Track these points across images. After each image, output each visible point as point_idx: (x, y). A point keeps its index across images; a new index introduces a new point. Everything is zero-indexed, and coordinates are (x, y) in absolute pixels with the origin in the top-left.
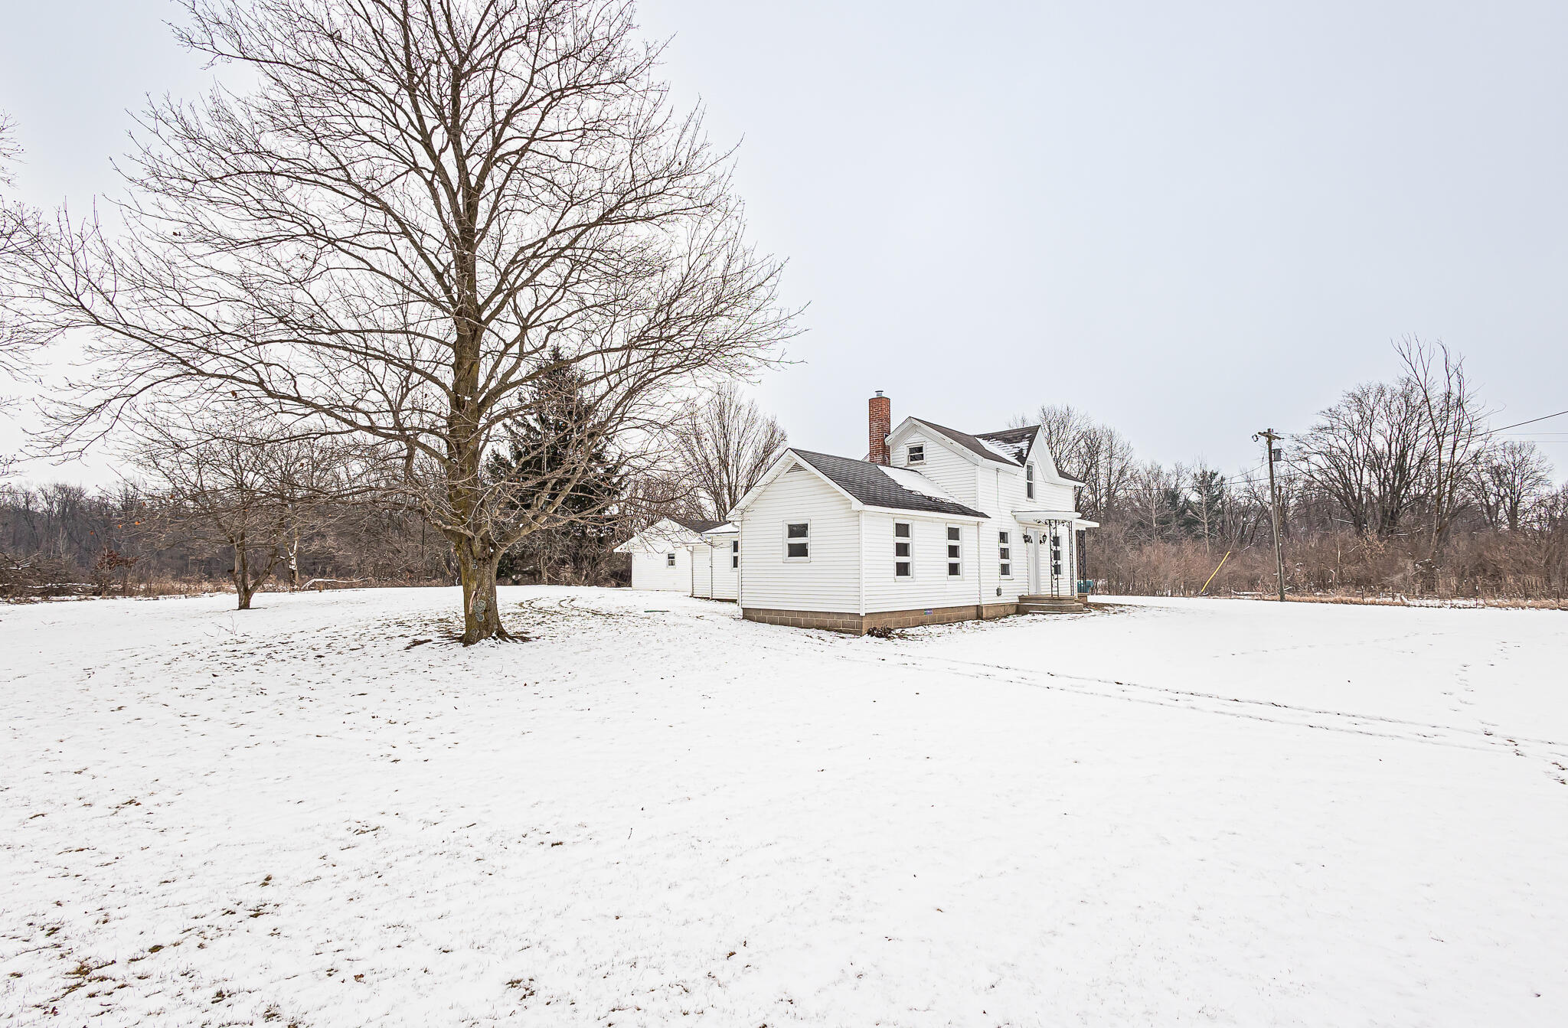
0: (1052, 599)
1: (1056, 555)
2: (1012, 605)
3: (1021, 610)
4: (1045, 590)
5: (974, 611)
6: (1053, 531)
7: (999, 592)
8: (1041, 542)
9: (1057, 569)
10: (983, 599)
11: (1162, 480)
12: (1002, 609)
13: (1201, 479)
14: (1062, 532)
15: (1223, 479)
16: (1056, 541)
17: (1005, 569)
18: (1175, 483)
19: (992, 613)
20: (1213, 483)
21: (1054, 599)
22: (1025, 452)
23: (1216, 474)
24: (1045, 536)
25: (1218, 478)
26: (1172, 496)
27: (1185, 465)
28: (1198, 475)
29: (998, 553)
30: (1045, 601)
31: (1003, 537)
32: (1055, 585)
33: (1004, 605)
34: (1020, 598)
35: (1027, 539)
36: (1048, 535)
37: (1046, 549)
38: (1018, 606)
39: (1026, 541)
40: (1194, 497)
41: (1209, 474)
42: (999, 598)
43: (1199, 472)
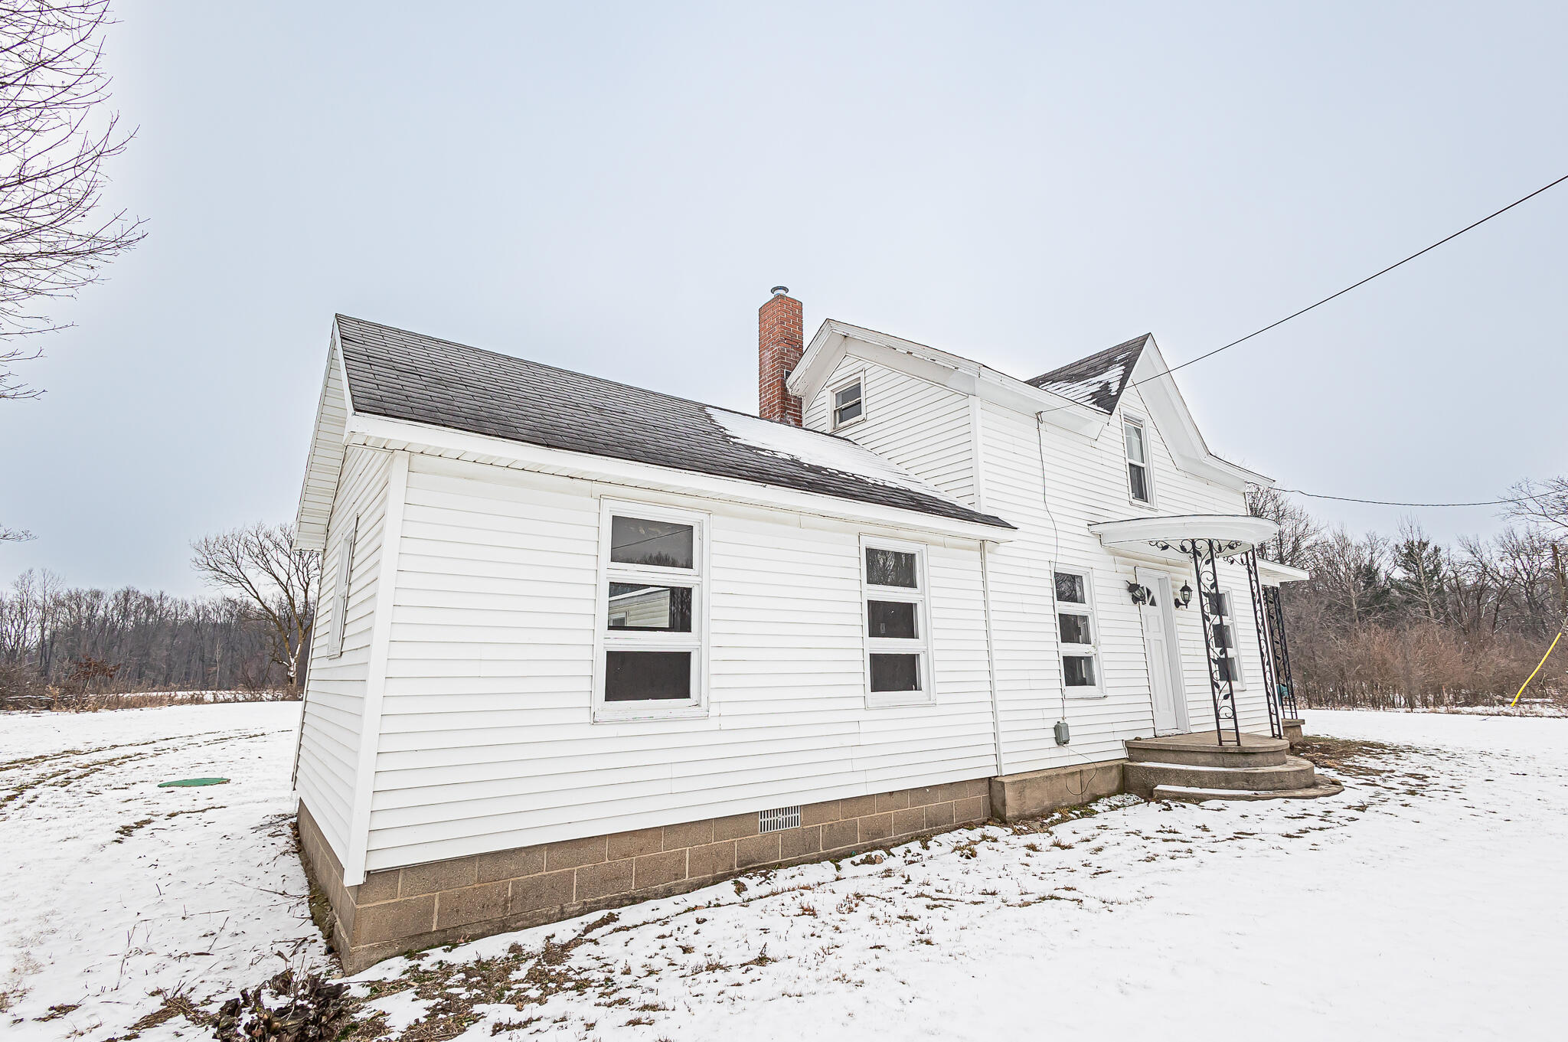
0: (1221, 753)
1: (1221, 635)
2: (1104, 769)
3: (1133, 780)
4: (1200, 721)
5: (981, 797)
6: (1207, 579)
7: (1061, 736)
8: (1177, 604)
9: (1226, 669)
10: (1005, 759)
11: (1351, 553)
12: (1074, 784)
13: (1406, 551)
14: (1233, 579)
15: (1437, 550)
16: (1217, 602)
17: (1076, 672)
18: (1368, 558)
19: (1034, 801)
20: (1424, 554)
21: (1226, 753)
22: (1114, 387)
23: (1426, 544)
24: (1186, 588)
25: (1430, 548)
26: (1369, 573)
27: (1380, 535)
28: (1401, 546)
29: (1053, 629)
30: (1201, 758)
31: (1068, 587)
32: (1226, 711)
33: (1078, 772)
34: (1130, 746)
35: (1138, 594)
36: (1194, 587)
37: (1191, 622)
38: (1124, 771)
39: (1135, 600)
40: (1399, 574)
41: (1416, 544)
42: (1064, 750)
43: (1402, 543)
